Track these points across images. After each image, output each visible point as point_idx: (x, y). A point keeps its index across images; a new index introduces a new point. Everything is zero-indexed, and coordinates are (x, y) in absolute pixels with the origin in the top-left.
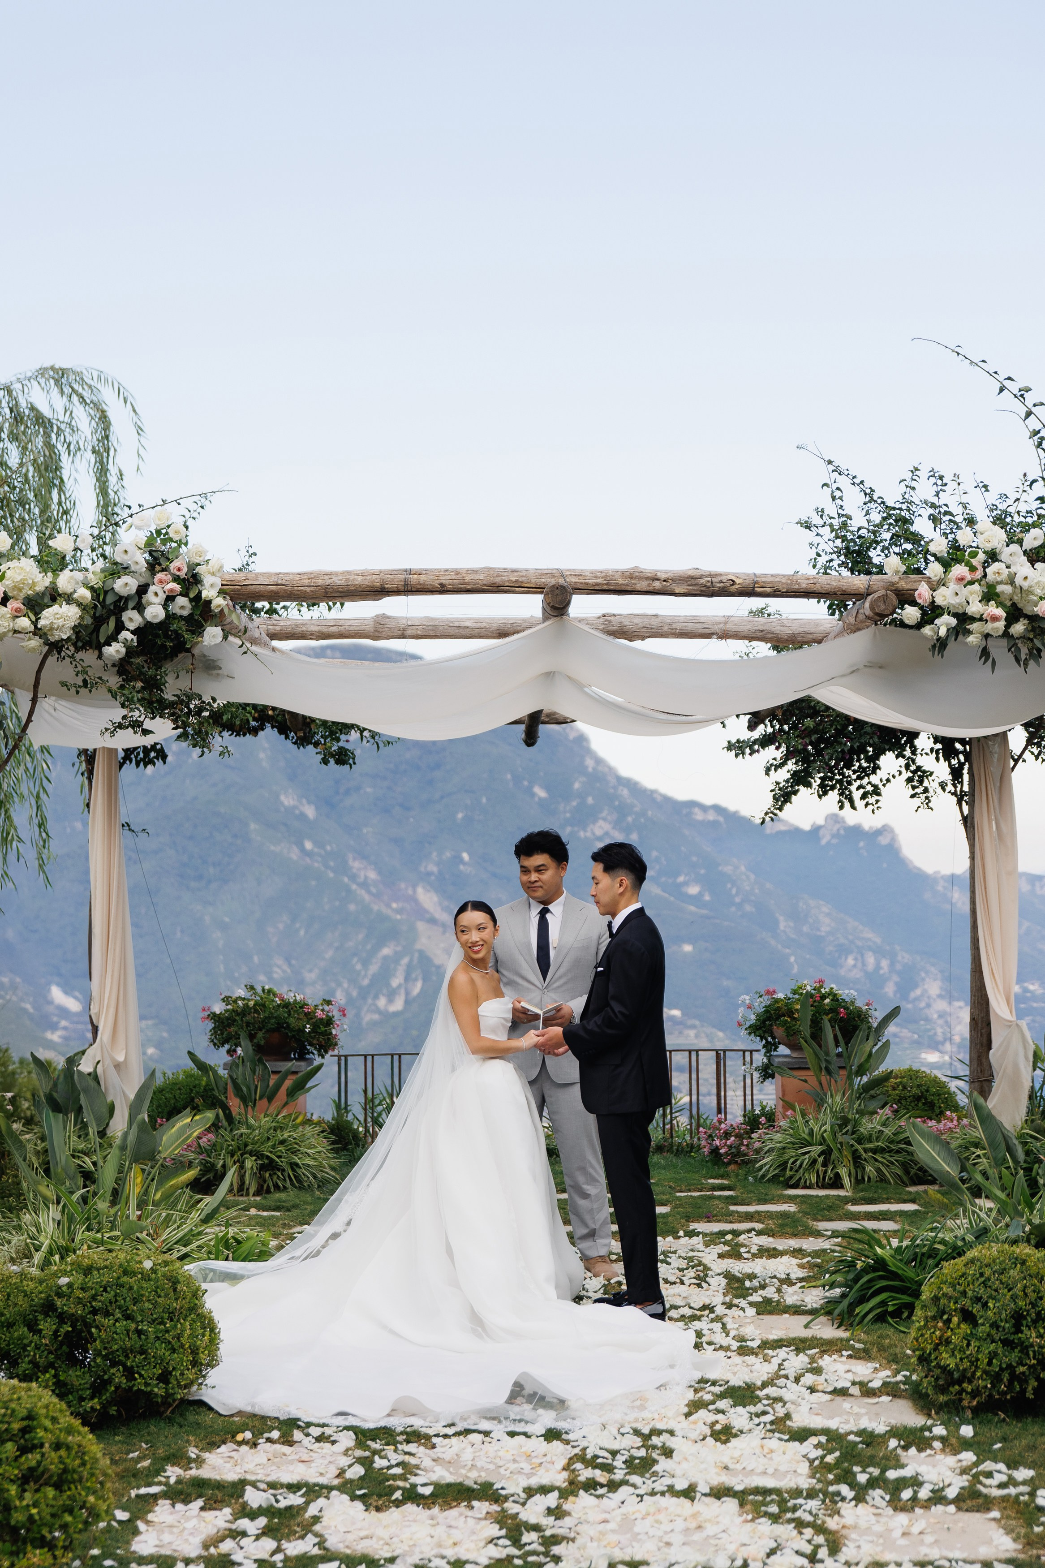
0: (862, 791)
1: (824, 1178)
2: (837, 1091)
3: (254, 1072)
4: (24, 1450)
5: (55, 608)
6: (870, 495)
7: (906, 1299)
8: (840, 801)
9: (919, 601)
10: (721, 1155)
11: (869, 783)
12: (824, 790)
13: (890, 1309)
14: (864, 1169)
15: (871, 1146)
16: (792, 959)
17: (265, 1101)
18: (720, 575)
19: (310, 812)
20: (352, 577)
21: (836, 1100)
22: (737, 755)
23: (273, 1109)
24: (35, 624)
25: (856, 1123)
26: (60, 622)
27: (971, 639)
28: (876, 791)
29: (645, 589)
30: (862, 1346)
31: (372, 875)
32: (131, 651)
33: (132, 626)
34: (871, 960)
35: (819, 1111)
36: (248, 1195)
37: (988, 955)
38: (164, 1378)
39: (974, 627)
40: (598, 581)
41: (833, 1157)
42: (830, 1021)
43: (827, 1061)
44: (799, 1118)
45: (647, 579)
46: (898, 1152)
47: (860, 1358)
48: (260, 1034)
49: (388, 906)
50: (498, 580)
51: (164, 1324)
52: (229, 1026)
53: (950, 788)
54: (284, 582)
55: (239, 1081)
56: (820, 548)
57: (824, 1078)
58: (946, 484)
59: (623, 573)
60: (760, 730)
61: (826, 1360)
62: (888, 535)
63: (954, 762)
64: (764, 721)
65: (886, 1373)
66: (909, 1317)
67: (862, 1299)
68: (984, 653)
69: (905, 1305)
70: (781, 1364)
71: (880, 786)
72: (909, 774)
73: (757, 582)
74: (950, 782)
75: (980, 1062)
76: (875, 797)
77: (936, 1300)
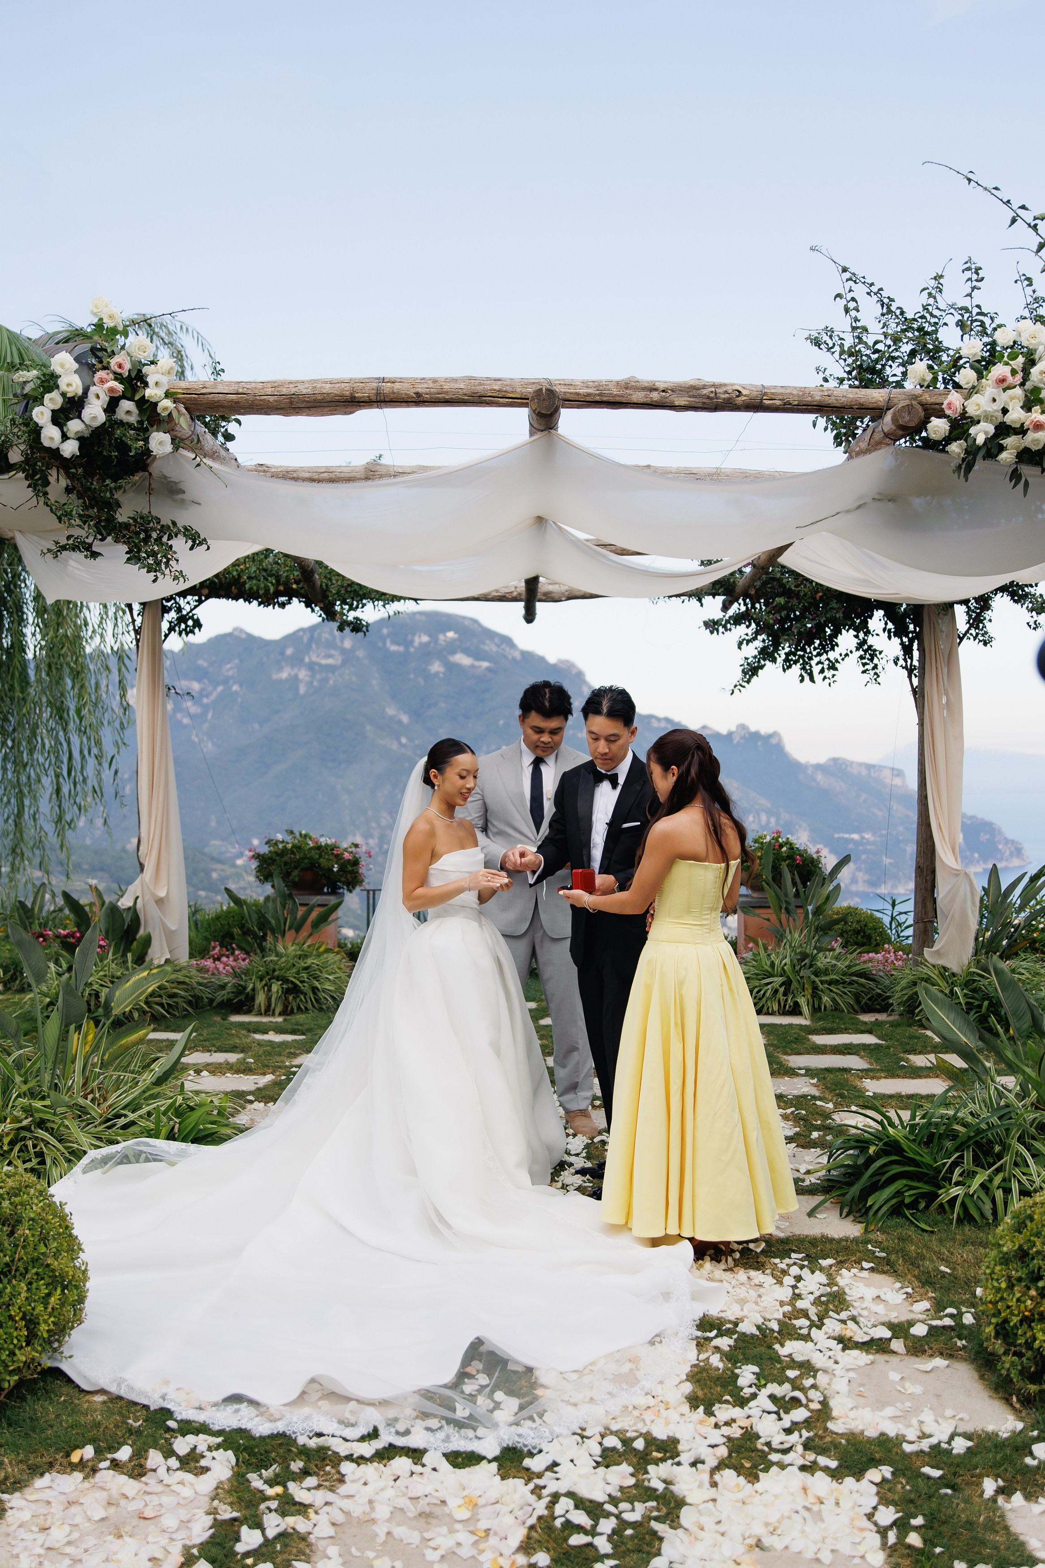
0: (820, 666)
1: (785, 1006)
2: (795, 929)
3: (283, 905)
6: (887, 307)
7: (925, 1188)
8: (801, 675)
9: (948, 412)
11: (828, 659)
12: (788, 664)
13: (907, 1201)
14: (820, 998)
15: (827, 978)
17: (293, 931)
18: (725, 385)
20: (319, 386)
21: (796, 937)
22: (712, 632)
23: (300, 939)
25: (814, 958)
27: (1003, 458)
28: (832, 667)
29: (642, 401)
30: (884, 1253)
33: (75, 434)
34: (764, 817)
35: (778, 944)
36: (273, 1015)
37: (935, 811)
39: (1011, 441)
40: (590, 391)
41: (793, 987)
42: (788, 866)
43: (787, 902)
44: (762, 952)
45: (644, 389)
46: (850, 983)
47: (883, 1274)
48: (295, 873)
50: (479, 389)
52: (271, 864)
53: (901, 662)
54: (245, 391)
55: (269, 915)
56: (827, 373)
57: (784, 917)
58: (982, 279)
59: (618, 383)
60: (734, 609)
61: (846, 1278)
62: (906, 348)
63: (905, 639)
64: (737, 600)
65: (925, 1305)
66: (927, 1207)
67: (874, 1187)
68: (1015, 476)
69: (923, 1195)
70: (794, 1287)
71: (837, 661)
72: (861, 652)
73: (765, 394)
74: (901, 657)
75: (924, 905)
76: (832, 672)
77: (1023, 1255)
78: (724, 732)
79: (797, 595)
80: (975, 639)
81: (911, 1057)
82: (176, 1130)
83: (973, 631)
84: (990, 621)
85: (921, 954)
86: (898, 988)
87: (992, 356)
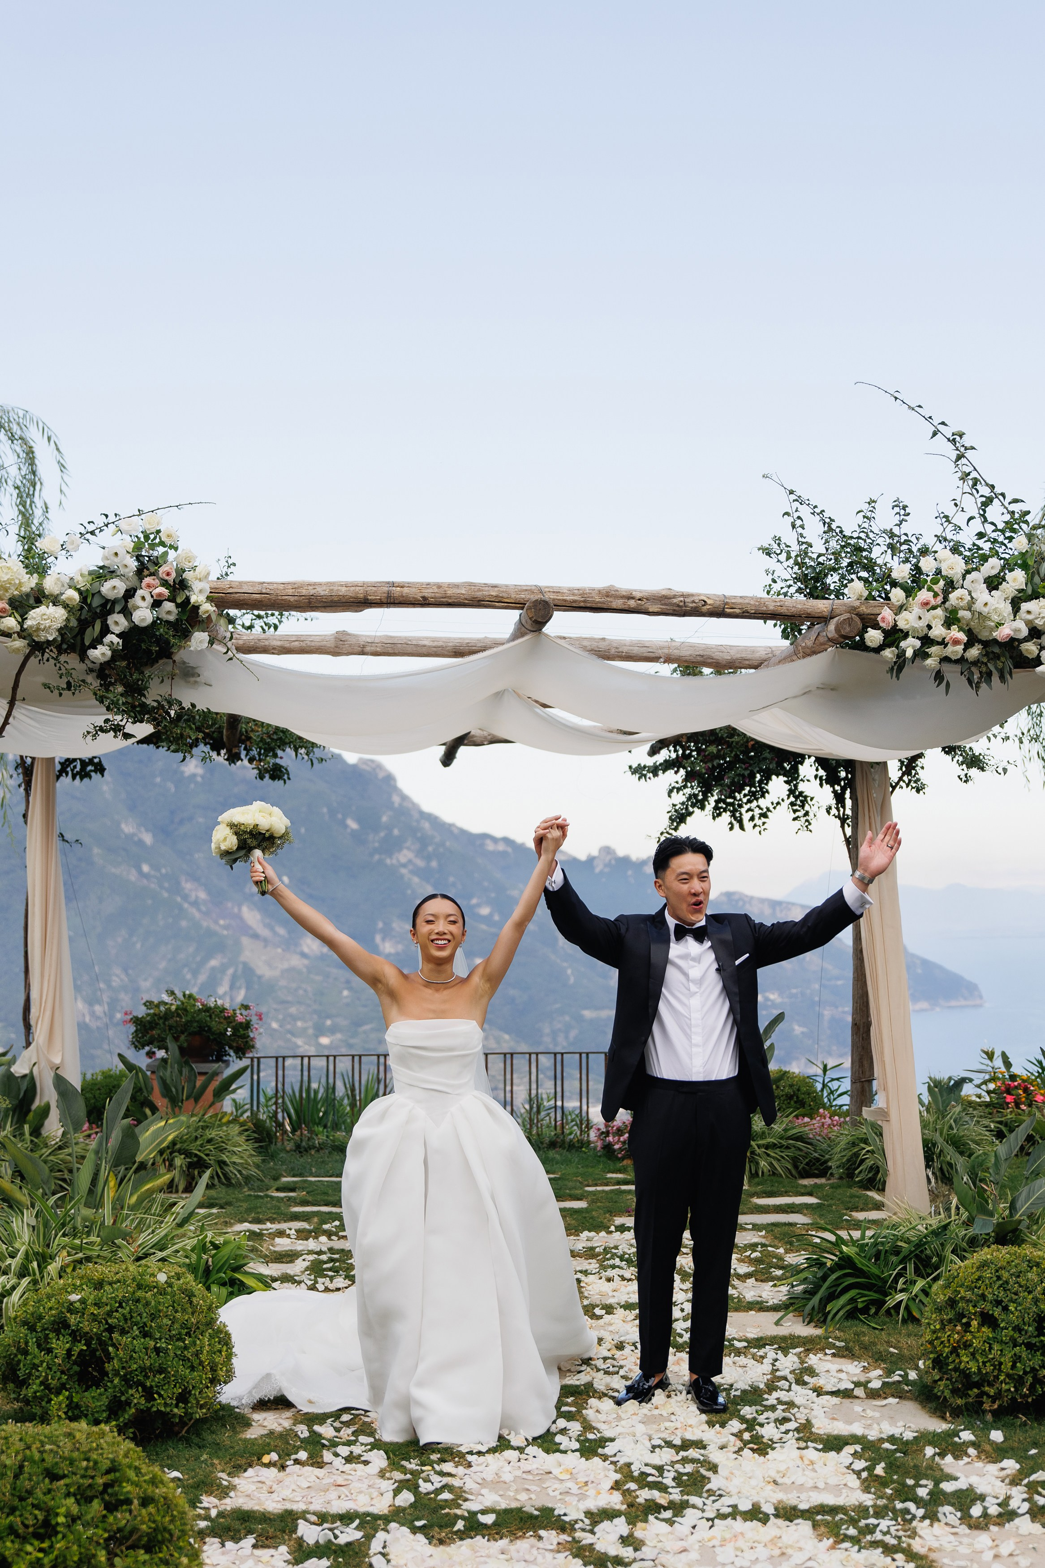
0: (750, 814)
3: (181, 1072)
4: (111, 1507)
5: (42, 609)
6: (828, 525)
7: (875, 1296)
8: (731, 823)
9: (882, 624)
10: (614, 1150)
11: (758, 806)
12: (717, 813)
13: (860, 1306)
14: (757, 1163)
16: (569, 972)
17: (192, 1100)
18: (692, 595)
19: (148, 838)
20: (336, 588)
22: (639, 778)
23: (199, 1109)
24: (21, 624)
26: (47, 623)
27: (929, 662)
28: (763, 815)
29: (620, 607)
30: (843, 1344)
31: (202, 895)
32: (116, 655)
33: (117, 630)
36: (177, 1192)
38: (183, 1398)
39: (934, 650)
40: (576, 598)
45: (623, 597)
46: (787, 1148)
47: (843, 1357)
48: (183, 1037)
49: (216, 922)
50: (479, 594)
51: (183, 1341)
52: (152, 1028)
53: (834, 811)
54: (268, 591)
55: (168, 1081)
56: (776, 575)
58: (908, 514)
59: (599, 591)
60: (664, 755)
61: (813, 1360)
62: (845, 563)
63: (837, 788)
64: (668, 747)
65: (879, 1372)
66: (876, 1313)
67: (831, 1297)
68: (939, 676)
69: (873, 1302)
70: (773, 1365)
71: (768, 810)
72: (792, 799)
73: (727, 603)
74: (834, 806)
75: (861, 1065)
76: (763, 820)
77: (952, 1303)
78: (582, 857)
79: (729, 745)
80: (908, 785)
81: (854, 1214)
82: (210, 1263)
83: (905, 778)
84: (922, 768)
85: (860, 1114)
86: (838, 1149)
87: (917, 580)
